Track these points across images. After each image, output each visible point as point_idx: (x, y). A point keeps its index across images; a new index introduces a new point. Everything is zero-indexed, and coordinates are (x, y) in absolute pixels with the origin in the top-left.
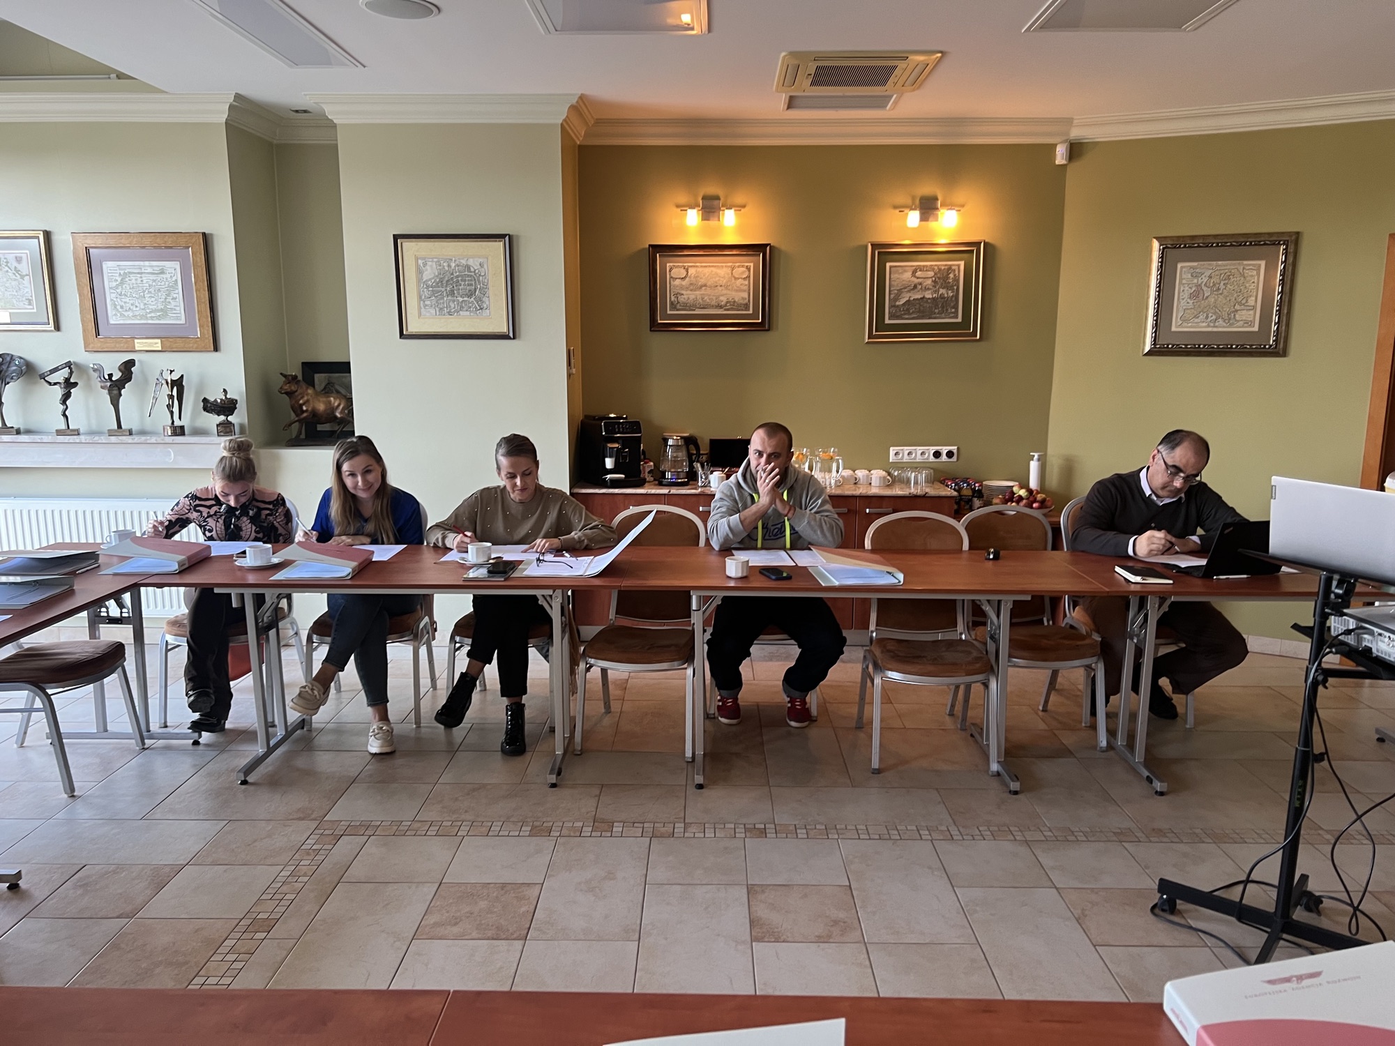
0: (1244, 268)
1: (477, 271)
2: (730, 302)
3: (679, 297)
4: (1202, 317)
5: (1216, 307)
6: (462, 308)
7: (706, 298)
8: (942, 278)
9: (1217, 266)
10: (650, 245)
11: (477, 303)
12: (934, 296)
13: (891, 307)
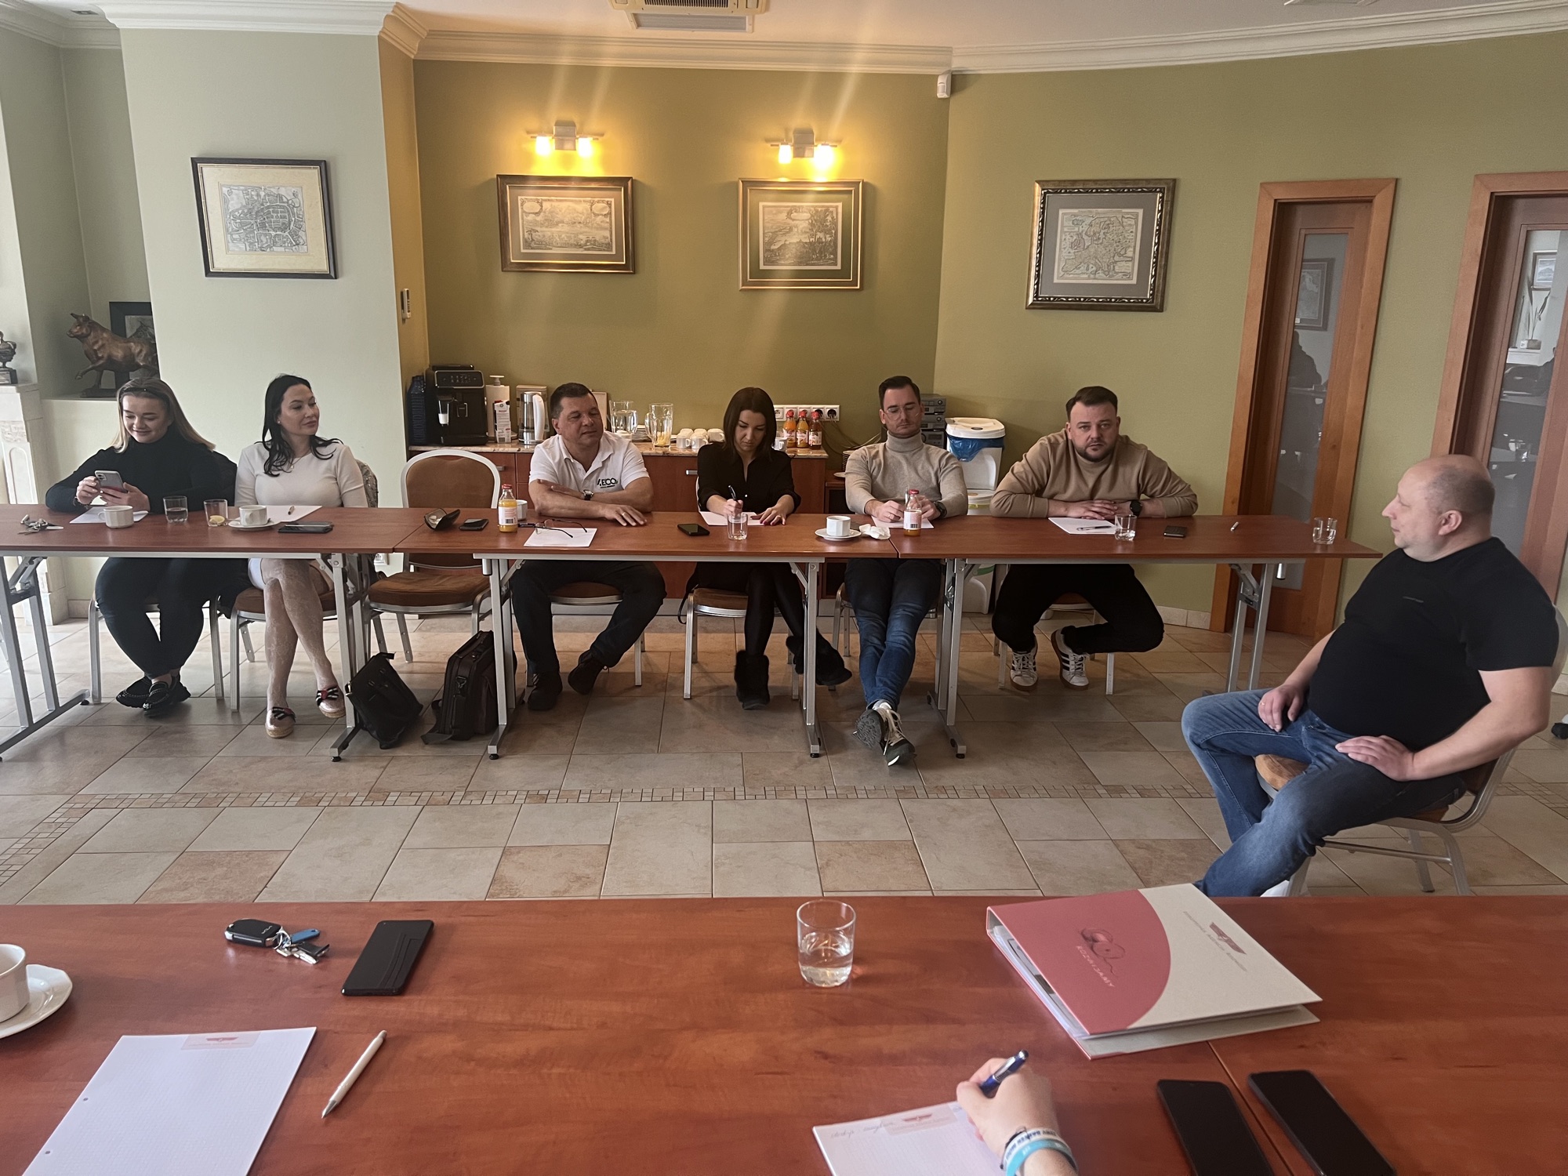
0: (1123, 217)
1: (290, 202)
2: (591, 241)
3: (534, 234)
4: (1083, 268)
5: (1096, 258)
6: (275, 243)
7: (563, 236)
8: (819, 222)
9: (1097, 213)
10: (497, 175)
11: (292, 238)
12: (811, 240)
13: (766, 251)
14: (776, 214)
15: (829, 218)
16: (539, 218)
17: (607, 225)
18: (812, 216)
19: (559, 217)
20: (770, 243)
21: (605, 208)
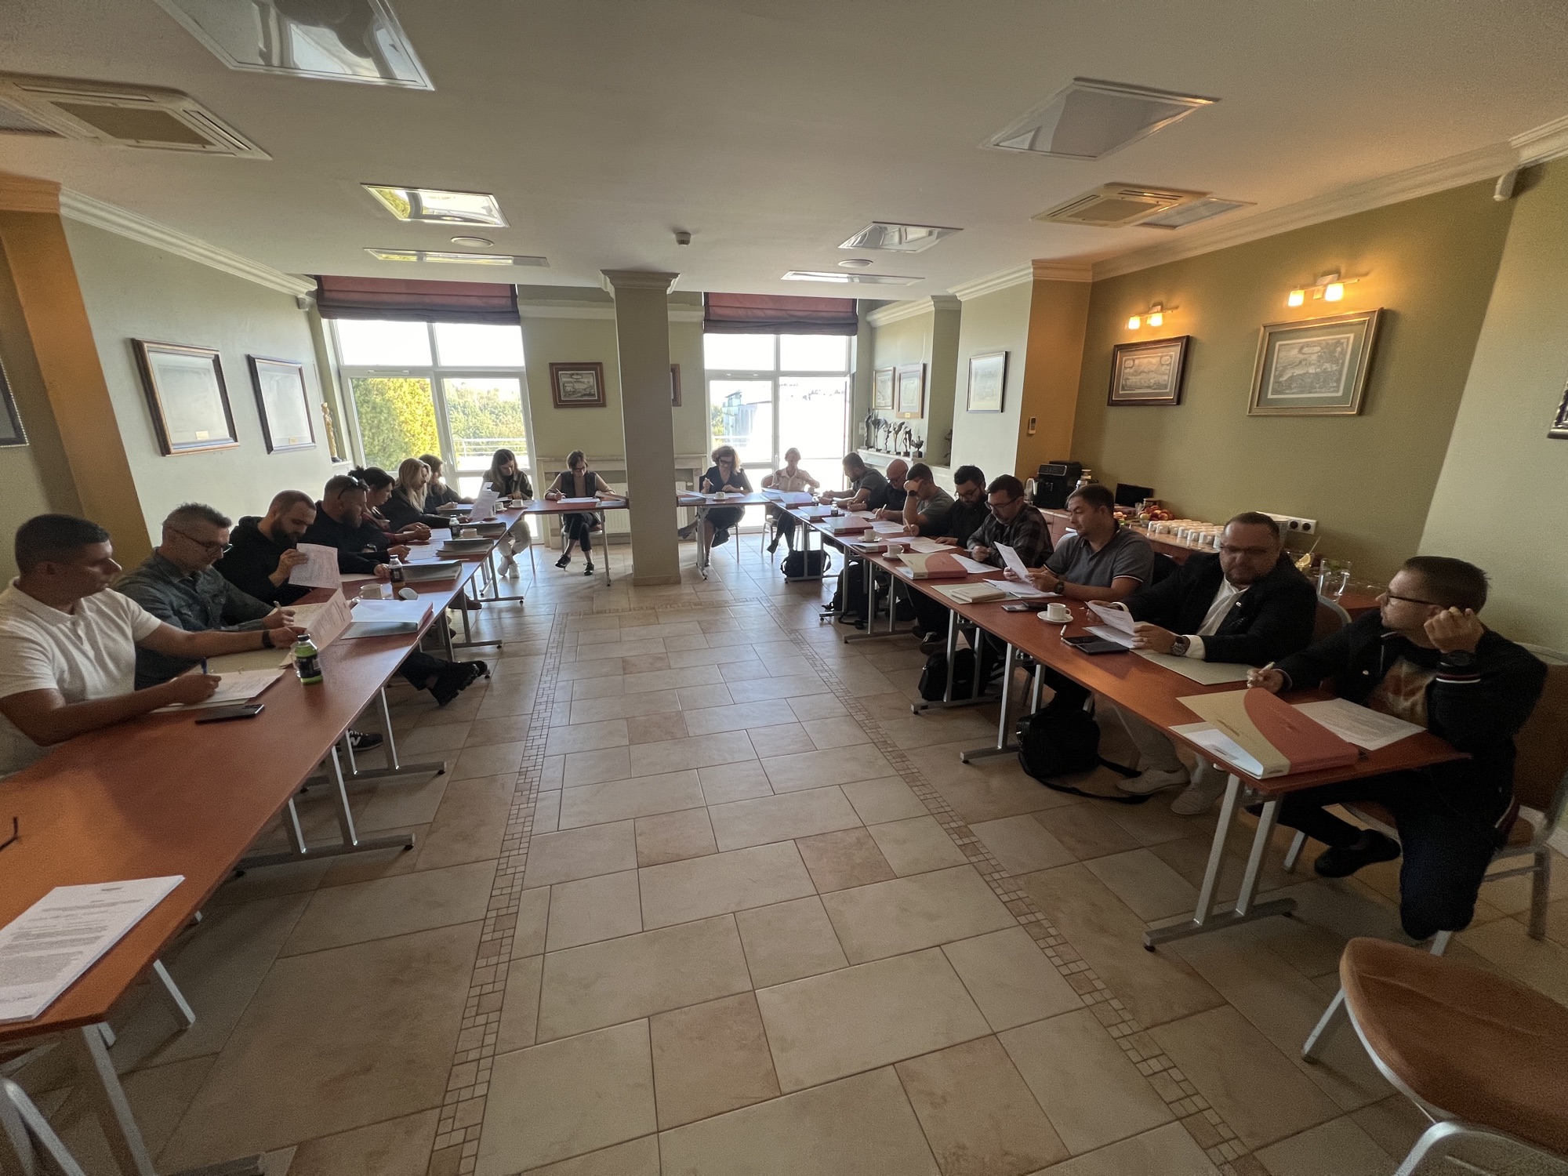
1: (994, 372)
2: (1157, 383)
3: (1126, 381)
6: (987, 396)
7: (1142, 381)
8: (1330, 353)
10: (1114, 346)
11: (993, 393)
12: (1318, 370)
13: (1275, 382)
14: (1289, 351)
15: (1339, 349)
16: (1131, 371)
17: (1167, 372)
18: (1322, 349)
19: (1142, 369)
20: (1281, 375)
21: (1167, 360)
